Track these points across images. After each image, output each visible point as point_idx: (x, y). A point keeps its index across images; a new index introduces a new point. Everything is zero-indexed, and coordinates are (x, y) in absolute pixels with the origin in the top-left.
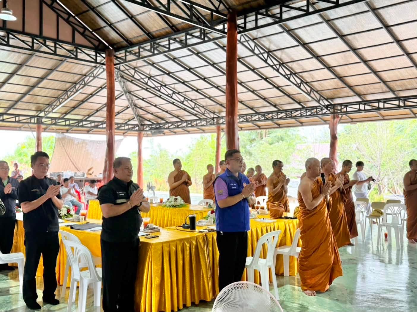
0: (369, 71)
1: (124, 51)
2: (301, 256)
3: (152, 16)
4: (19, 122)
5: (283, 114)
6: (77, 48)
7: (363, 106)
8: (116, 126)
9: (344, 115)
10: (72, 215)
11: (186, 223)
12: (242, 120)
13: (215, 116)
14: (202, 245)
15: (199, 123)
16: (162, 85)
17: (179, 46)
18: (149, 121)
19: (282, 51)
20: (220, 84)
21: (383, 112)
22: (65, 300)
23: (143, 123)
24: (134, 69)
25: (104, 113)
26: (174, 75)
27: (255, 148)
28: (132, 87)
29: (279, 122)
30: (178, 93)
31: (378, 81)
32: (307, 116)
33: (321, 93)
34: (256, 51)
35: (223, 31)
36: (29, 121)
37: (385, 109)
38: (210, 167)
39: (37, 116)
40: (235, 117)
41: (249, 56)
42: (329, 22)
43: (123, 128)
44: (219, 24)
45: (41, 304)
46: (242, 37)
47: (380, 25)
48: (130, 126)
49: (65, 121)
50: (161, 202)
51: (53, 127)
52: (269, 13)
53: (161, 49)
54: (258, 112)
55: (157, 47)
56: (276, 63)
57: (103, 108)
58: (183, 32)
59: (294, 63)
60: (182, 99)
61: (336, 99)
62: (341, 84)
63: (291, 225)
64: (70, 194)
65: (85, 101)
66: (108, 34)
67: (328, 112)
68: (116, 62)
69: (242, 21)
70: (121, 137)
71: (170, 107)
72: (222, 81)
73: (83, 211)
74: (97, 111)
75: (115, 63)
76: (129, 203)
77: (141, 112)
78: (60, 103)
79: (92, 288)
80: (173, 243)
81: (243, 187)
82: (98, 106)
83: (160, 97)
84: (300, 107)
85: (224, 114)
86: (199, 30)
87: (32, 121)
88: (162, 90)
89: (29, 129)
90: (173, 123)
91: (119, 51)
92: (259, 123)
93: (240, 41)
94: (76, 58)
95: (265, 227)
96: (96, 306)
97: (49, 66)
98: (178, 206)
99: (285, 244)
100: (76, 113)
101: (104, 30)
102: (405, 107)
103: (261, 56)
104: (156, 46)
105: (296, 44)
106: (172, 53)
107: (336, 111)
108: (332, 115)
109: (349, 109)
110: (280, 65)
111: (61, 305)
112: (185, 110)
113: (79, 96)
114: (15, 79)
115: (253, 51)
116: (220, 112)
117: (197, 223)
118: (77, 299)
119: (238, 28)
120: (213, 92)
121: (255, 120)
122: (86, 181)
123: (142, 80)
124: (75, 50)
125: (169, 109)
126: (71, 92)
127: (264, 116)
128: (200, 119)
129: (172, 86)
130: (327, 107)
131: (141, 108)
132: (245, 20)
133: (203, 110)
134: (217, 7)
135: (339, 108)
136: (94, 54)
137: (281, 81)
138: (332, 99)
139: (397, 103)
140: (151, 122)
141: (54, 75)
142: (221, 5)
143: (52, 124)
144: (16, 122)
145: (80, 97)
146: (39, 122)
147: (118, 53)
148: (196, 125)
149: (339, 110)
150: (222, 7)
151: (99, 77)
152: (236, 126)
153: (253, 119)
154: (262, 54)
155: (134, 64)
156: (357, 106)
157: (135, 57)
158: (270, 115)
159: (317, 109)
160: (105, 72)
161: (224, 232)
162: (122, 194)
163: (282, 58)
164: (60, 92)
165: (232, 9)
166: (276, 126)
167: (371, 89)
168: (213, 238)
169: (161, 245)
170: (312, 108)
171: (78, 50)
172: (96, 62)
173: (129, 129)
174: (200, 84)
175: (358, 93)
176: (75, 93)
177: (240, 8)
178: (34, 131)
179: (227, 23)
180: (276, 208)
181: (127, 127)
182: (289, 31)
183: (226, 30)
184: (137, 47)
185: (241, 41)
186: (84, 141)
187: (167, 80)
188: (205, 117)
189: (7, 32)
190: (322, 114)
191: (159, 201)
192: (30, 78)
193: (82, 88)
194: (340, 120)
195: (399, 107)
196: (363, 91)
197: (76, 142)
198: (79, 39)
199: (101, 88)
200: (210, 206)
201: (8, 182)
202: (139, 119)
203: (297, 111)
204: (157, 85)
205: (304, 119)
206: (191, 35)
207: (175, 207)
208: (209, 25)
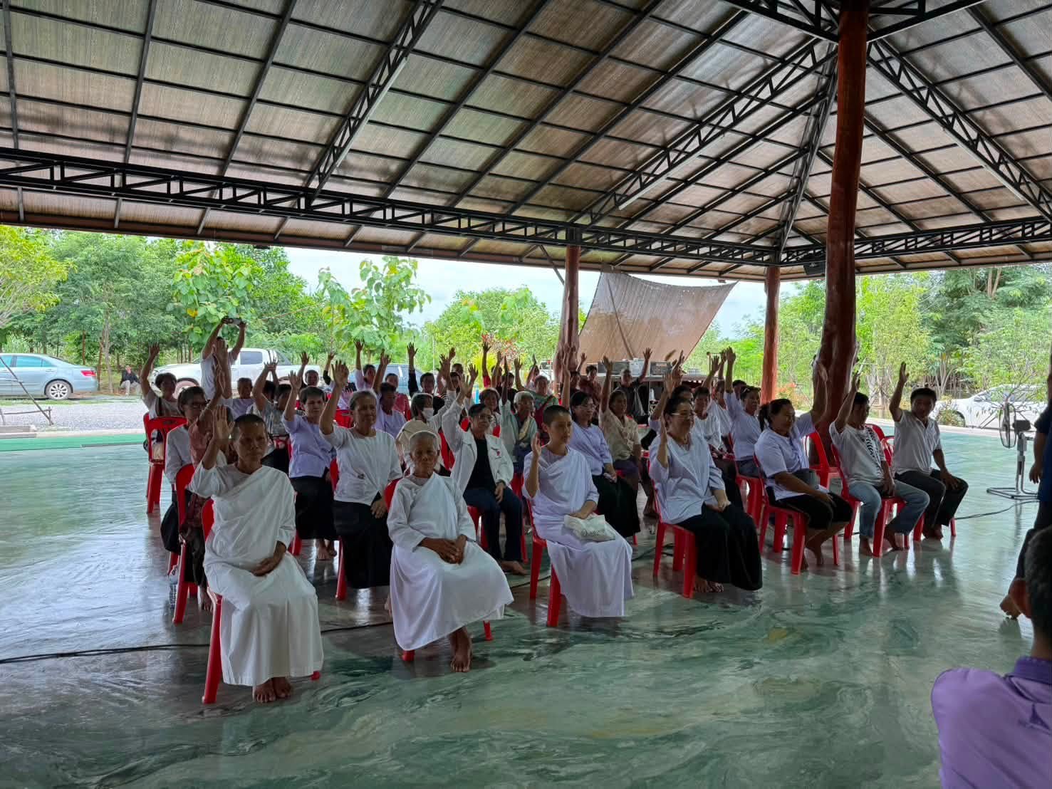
16: (956, 113)
36: (553, 236)
39: (571, 225)
48: (754, 253)
49: (624, 239)
59: (959, 82)
60: (996, 156)
65: (662, 201)
74: (703, 210)
84: (980, 221)
87: (561, 238)
89: (547, 262)
112: (962, 195)
123: (916, 95)
131: (812, 200)
146: (575, 241)
172: (816, 28)
173: (748, 260)
176: (692, 153)
178: (562, 267)
199: (754, 137)
202: (789, 232)
204: (947, 110)
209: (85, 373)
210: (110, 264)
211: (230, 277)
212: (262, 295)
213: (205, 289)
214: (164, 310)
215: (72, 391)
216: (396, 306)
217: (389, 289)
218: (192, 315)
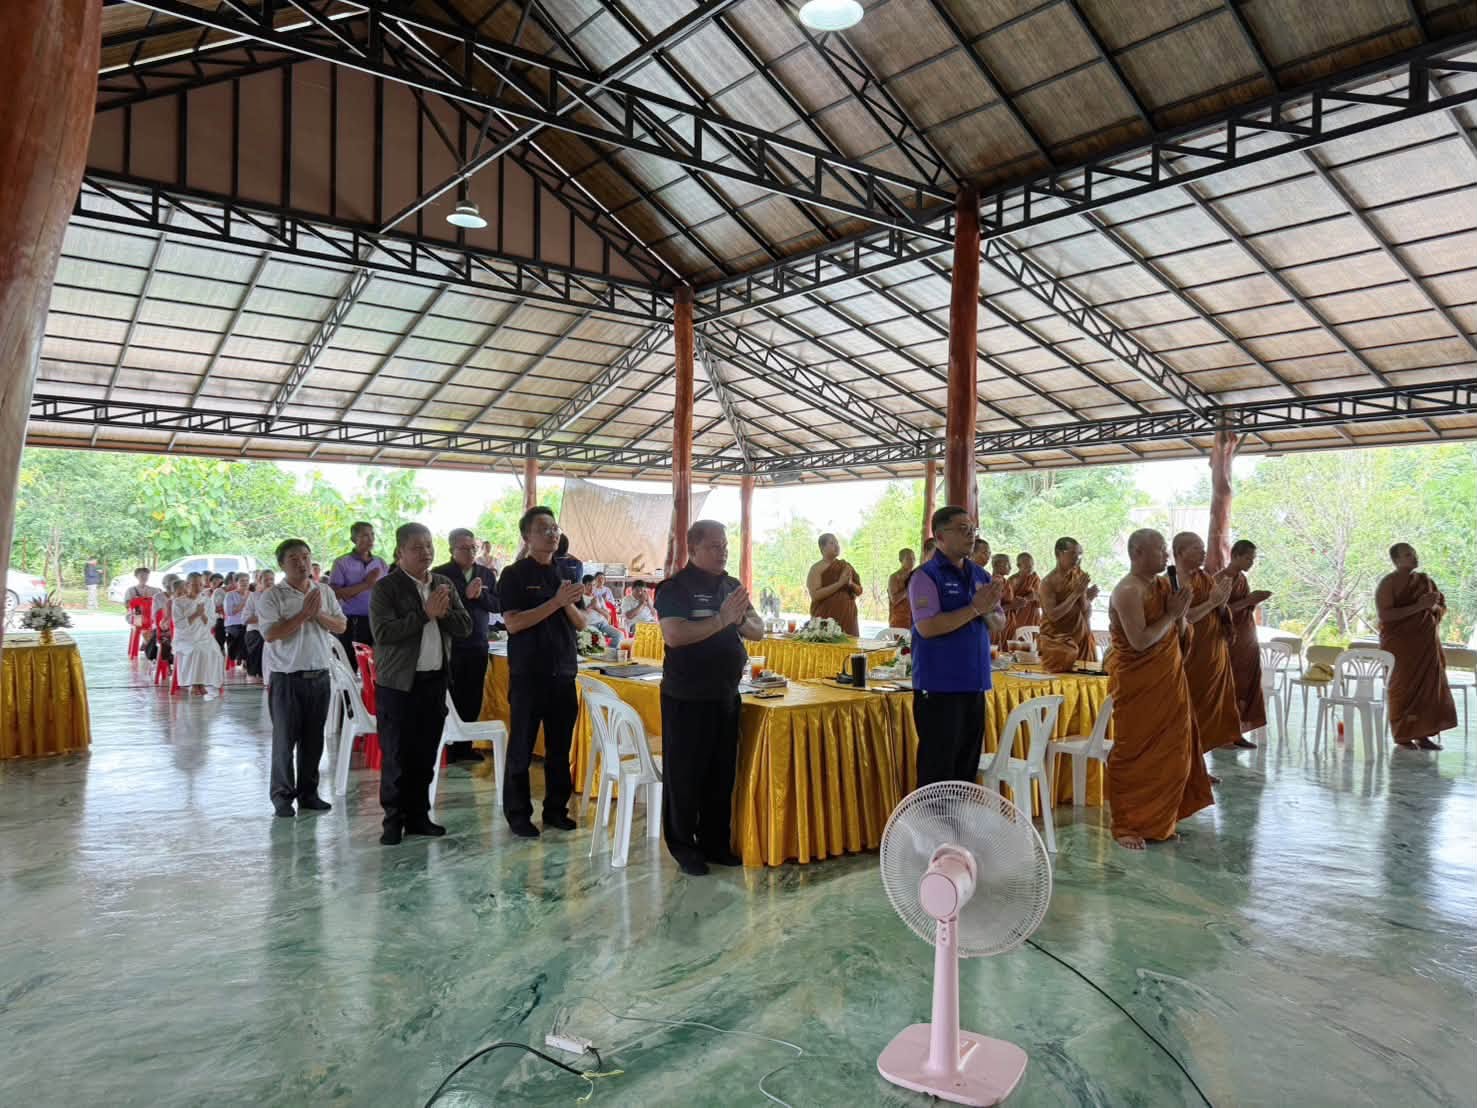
0: (1315, 323)
1: (714, 290)
2: (1113, 758)
3: (780, 207)
4: (488, 452)
5: (1093, 432)
6: (613, 287)
7: (1300, 410)
8: (694, 462)
9: (1250, 434)
10: (601, 649)
11: (844, 672)
12: (988, 445)
13: (923, 437)
14: (879, 718)
15: (884, 454)
16: (798, 367)
17: (841, 273)
18: (768, 450)
19: (1093, 275)
20: (936, 361)
21: (1352, 426)
22: (587, 822)
23: (753, 456)
24: (736, 329)
25: (668, 432)
26: (827, 342)
27: (1019, 515)
28: (733, 373)
29: (1084, 450)
30: (836, 385)
31: (1339, 346)
32: (1154, 436)
33: (1191, 378)
34: (1027, 279)
35: (944, 234)
36: (509, 450)
37: (1356, 417)
38: (906, 555)
39: (528, 440)
40: (969, 438)
41: (1009, 291)
42: (1211, 205)
43: (710, 466)
44: (934, 217)
45: (539, 827)
46: (992, 246)
47: (1342, 206)
48: (725, 463)
49: (586, 451)
50: (792, 628)
51: (561, 463)
52: (1059, 186)
53: (798, 282)
54: (1029, 425)
55: (790, 278)
56: (1075, 305)
57: (668, 420)
58: (848, 242)
59: (1123, 305)
60: (845, 397)
61: (1230, 393)
62: (1241, 357)
63: (1094, 689)
64: (596, 609)
65: (628, 406)
66: (680, 250)
67: (1209, 426)
68: (697, 315)
69: (993, 207)
70: (705, 488)
71: (816, 417)
72: (940, 353)
73: (623, 640)
74: (654, 427)
75: (694, 317)
76: (718, 617)
77: (751, 430)
78: (576, 412)
79: (643, 801)
80: (814, 710)
81: (974, 591)
82: (657, 416)
83: (793, 393)
84: (1137, 412)
85: (942, 433)
86: (887, 233)
87: (518, 451)
88: (799, 378)
89: (510, 469)
90: (823, 455)
91: (703, 290)
92: (1033, 454)
93: (985, 256)
94: (611, 309)
95: (1027, 688)
96: (650, 838)
97: (553, 328)
98: (830, 640)
99: (1078, 732)
100: (608, 433)
101: (674, 244)
102: (1412, 412)
103: (1037, 289)
104: (787, 274)
105: (1127, 258)
106: (824, 290)
107: (1228, 422)
108: (1219, 433)
109: (1262, 419)
110: (1085, 312)
111: (579, 832)
112: (851, 423)
113: (615, 395)
114: (481, 358)
115: (1017, 279)
116: (935, 427)
117: (868, 673)
118: (612, 821)
119: (981, 226)
120: (920, 380)
121: (1021, 446)
122: (627, 584)
123: (753, 356)
124: (608, 290)
125: (813, 422)
126: (600, 385)
127: (1044, 436)
128: (886, 444)
129: (823, 367)
130: (1205, 413)
131: (749, 421)
132: (1000, 207)
133: (894, 423)
134: (932, 176)
135: (1237, 416)
136: (650, 297)
137: (1088, 350)
138: (1219, 393)
139: (1388, 402)
140: (772, 452)
141: (563, 348)
142: (943, 172)
143: (558, 457)
144: (482, 452)
145: (621, 396)
146: (532, 454)
147: (702, 294)
148: (877, 460)
149: (1238, 421)
150: (944, 176)
151: (659, 350)
152: (970, 459)
153: (1017, 443)
154: (1040, 285)
155: (736, 318)
156: (1283, 412)
157: (739, 304)
158: (1061, 434)
159: (1179, 418)
160: (672, 340)
161: (929, 693)
162: (703, 598)
163: (1092, 293)
164: (576, 386)
165: (967, 180)
166: (1076, 460)
167: (1321, 367)
168: (903, 706)
169: (788, 713)
170: (1169, 415)
171: (616, 292)
172: (653, 316)
173: (722, 469)
174: (889, 362)
175: (1288, 377)
176: (608, 387)
177: (989, 177)
178: (521, 473)
179: (956, 214)
180: (1058, 648)
181: (717, 465)
182: (1109, 229)
183: (952, 232)
184: (745, 280)
185: (990, 255)
186: (623, 497)
187: (812, 354)
188: (898, 440)
189: (464, 254)
190: (1193, 430)
191: (786, 628)
192: (513, 354)
193: (622, 376)
194: (1238, 446)
195: (1394, 413)
196: (1300, 372)
197: (607, 499)
198: (619, 266)
199: (664, 375)
200: (901, 640)
201: (474, 576)
202: (746, 446)
203: (1128, 424)
204: (788, 365)
205: (1146, 444)
206: (868, 245)
207: (821, 641)
208: (912, 221)
209: (35, 583)
210: (63, 461)
211: (204, 476)
212: (244, 494)
213: (174, 489)
214: (125, 512)
215: (18, 603)
216: (401, 506)
217: (393, 487)
218: (159, 518)
